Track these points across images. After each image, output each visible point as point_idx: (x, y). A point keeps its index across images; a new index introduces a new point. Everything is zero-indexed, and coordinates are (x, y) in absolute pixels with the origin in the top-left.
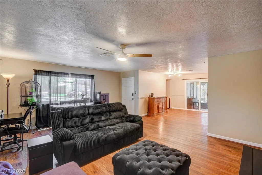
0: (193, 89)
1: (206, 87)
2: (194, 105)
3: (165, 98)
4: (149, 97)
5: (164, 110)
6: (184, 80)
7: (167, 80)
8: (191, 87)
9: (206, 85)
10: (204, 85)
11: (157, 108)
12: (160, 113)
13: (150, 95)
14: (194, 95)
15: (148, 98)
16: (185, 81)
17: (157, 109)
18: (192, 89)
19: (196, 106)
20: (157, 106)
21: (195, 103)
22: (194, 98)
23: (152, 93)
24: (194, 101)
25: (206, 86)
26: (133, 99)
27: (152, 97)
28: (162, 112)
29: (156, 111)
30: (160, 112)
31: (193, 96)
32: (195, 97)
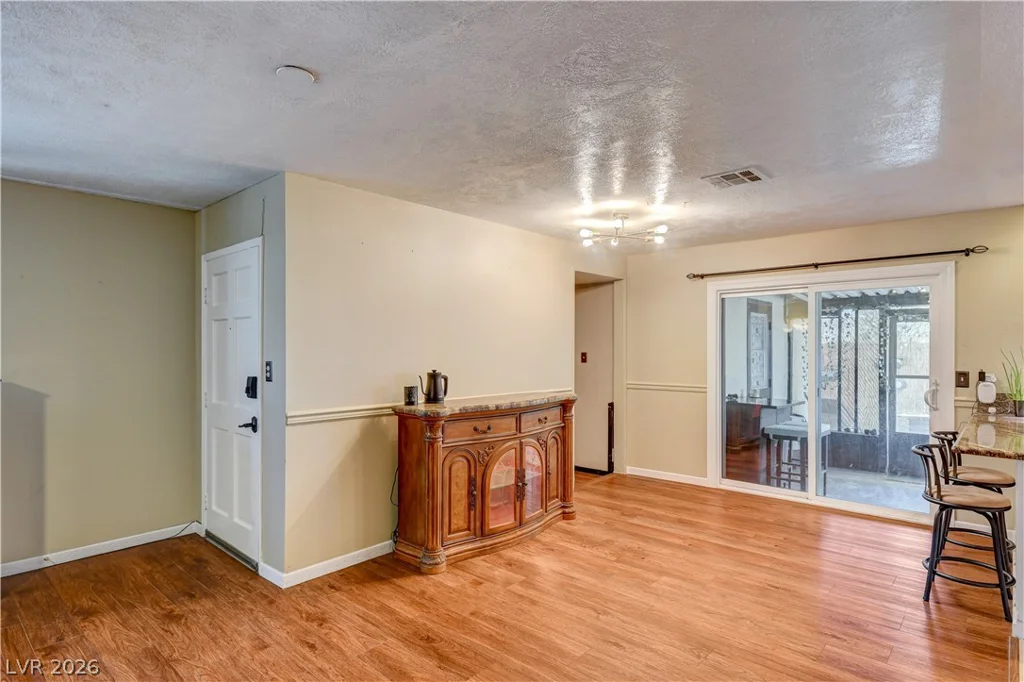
0: (766, 344)
1: (844, 335)
2: (769, 452)
3: (557, 411)
4: (401, 403)
5: (544, 500)
6: (700, 281)
7: (585, 285)
8: (753, 331)
9: (847, 315)
10: (836, 321)
11: (470, 494)
12: (493, 533)
13: (410, 393)
14: (770, 385)
15: (397, 412)
16: (713, 287)
17: (471, 506)
18: (756, 343)
19: (785, 458)
20: (471, 482)
21: (780, 438)
22: (769, 406)
23: (433, 377)
24: (769, 423)
25: (844, 326)
26: (253, 426)
27: (433, 408)
28: (521, 523)
29: (459, 521)
30: (493, 524)
31: (764, 385)
32: (778, 397)
